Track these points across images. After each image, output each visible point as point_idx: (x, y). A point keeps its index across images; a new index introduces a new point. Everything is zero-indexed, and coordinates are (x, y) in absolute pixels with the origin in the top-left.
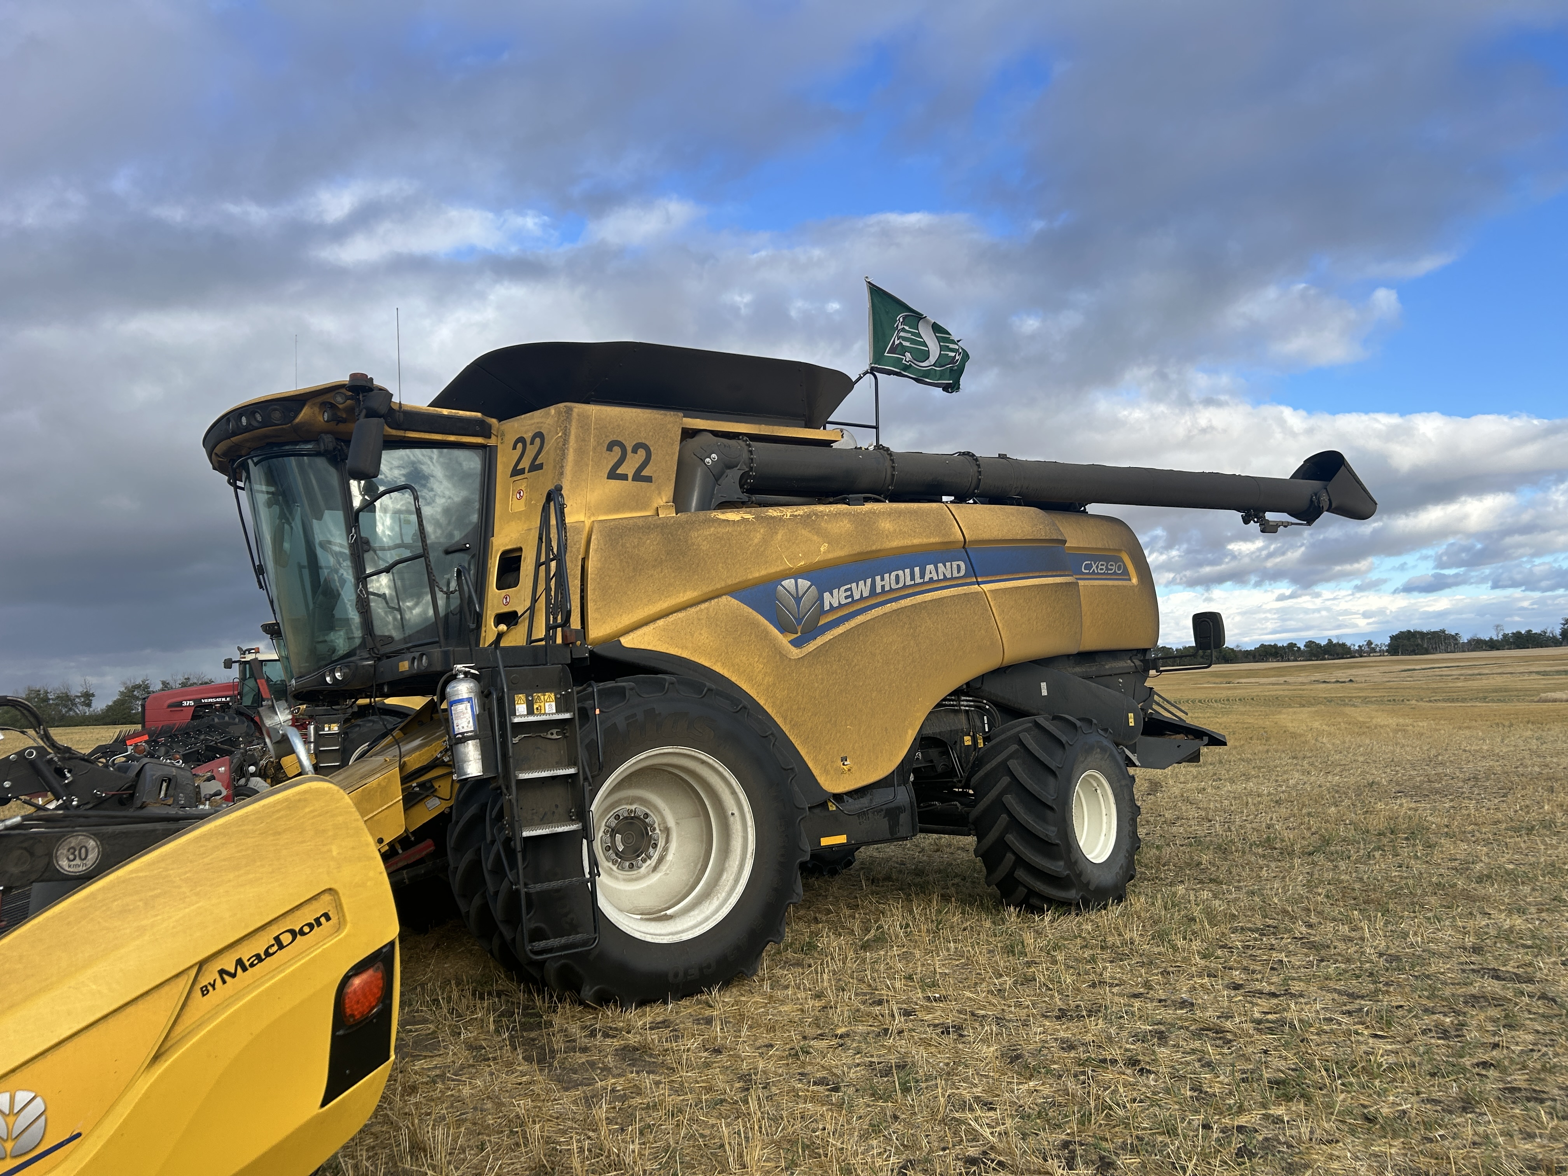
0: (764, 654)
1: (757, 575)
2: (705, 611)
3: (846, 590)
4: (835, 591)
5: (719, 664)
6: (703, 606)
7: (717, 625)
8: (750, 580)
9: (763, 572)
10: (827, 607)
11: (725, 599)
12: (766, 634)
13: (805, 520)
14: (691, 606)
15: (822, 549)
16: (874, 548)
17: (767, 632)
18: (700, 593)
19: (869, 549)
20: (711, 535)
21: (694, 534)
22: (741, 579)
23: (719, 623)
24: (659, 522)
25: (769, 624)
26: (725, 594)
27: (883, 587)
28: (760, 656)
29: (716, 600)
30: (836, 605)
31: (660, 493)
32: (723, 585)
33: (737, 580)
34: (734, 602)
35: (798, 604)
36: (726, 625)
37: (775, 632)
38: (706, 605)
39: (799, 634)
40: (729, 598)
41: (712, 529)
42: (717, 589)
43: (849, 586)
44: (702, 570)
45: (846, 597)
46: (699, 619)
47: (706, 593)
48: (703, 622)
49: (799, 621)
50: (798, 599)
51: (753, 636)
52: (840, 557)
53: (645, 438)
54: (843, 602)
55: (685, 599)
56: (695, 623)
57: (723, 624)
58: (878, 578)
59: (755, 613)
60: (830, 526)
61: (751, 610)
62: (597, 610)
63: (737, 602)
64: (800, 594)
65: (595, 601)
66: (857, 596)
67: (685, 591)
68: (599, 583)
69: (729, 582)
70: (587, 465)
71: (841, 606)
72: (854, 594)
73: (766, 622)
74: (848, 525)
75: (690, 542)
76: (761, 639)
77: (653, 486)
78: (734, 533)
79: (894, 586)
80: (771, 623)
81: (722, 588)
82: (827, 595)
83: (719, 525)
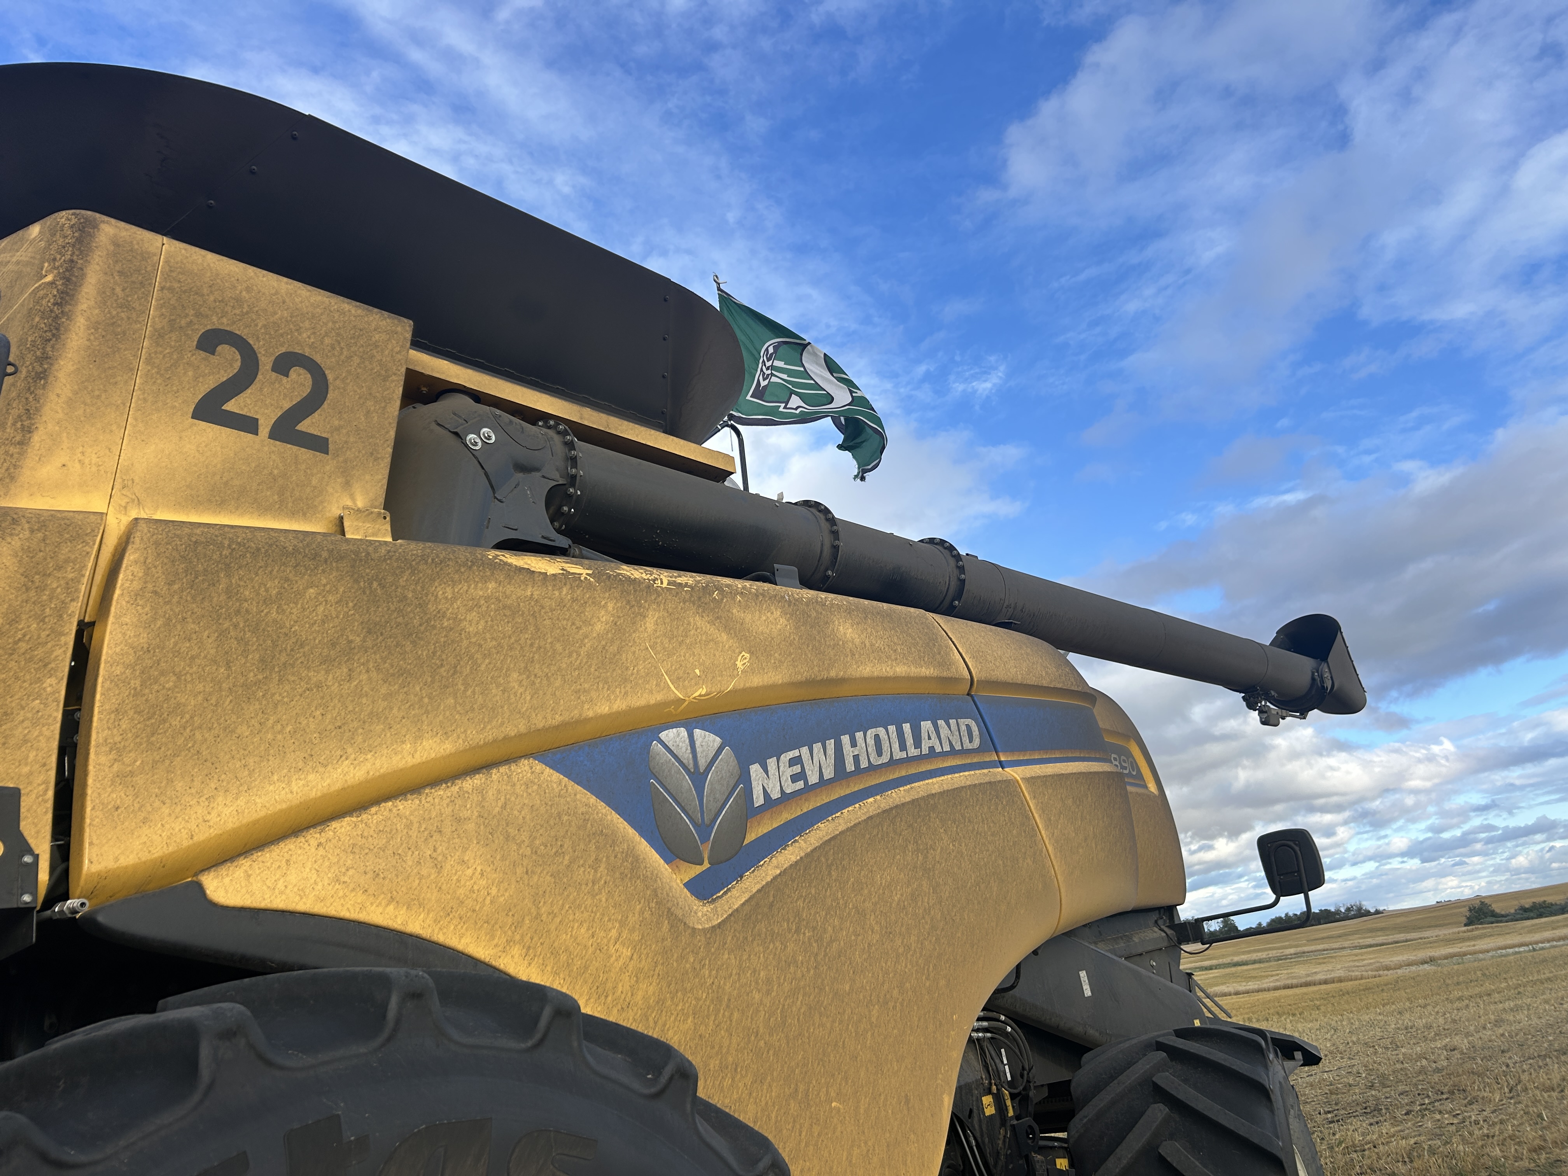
0: (633, 919)
1: (604, 708)
2: (475, 798)
3: (793, 762)
4: (772, 763)
5: (516, 951)
6: (469, 784)
7: (507, 837)
8: (588, 720)
9: (619, 705)
10: (759, 800)
11: (526, 768)
12: (635, 860)
13: (699, 598)
14: (435, 782)
15: (739, 664)
16: (833, 674)
17: (636, 859)
18: (461, 745)
19: (825, 675)
20: (487, 599)
21: (443, 591)
22: (566, 717)
23: (512, 831)
24: (344, 547)
25: (637, 837)
26: (526, 756)
27: (856, 758)
28: (623, 923)
29: (503, 769)
30: (775, 794)
31: (347, 485)
32: (522, 728)
33: (558, 719)
34: (551, 777)
35: (699, 789)
36: (533, 839)
37: (653, 857)
38: (478, 780)
39: (706, 865)
40: (538, 766)
41: (491, 585)
42: (506, 738)
43: (796, 753)
44: (467, 685)
45: (795, 778)
46: (459, 820)
47: (479, 747)
48: (471, 826)
49: (704, 829)
50: (698, 777)
51: (602, 868)
52: (773, 687)
53: (312, 346)
54: (790, 788)
55: (418, 759)
56: (447, 830)
57: (525, 836)
58: (846, 739)
59: (602, 808)
60: (748, 618)
61: (593, 799)
62: (123, 778)
63: (556, 776)
64: (703, 763)
65: (117, 750)
66: (813, 779)
67: (419, 737)
68: (137, 694)
69: (539, 721)
70: (131, 370)
71: (786, 798)
72: (808, 773)
73: (631, 831)
74: (783, 621)
75: (431, 607)
76: (623, 876)
77: (329, 463)
78: (547, 603)
79: (876, 761)
80: (642, 835)
81: (520, 736)
82: (755, 769)
83: (508, 576)
